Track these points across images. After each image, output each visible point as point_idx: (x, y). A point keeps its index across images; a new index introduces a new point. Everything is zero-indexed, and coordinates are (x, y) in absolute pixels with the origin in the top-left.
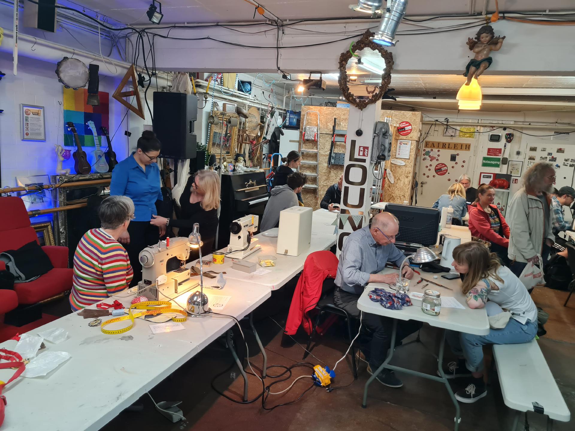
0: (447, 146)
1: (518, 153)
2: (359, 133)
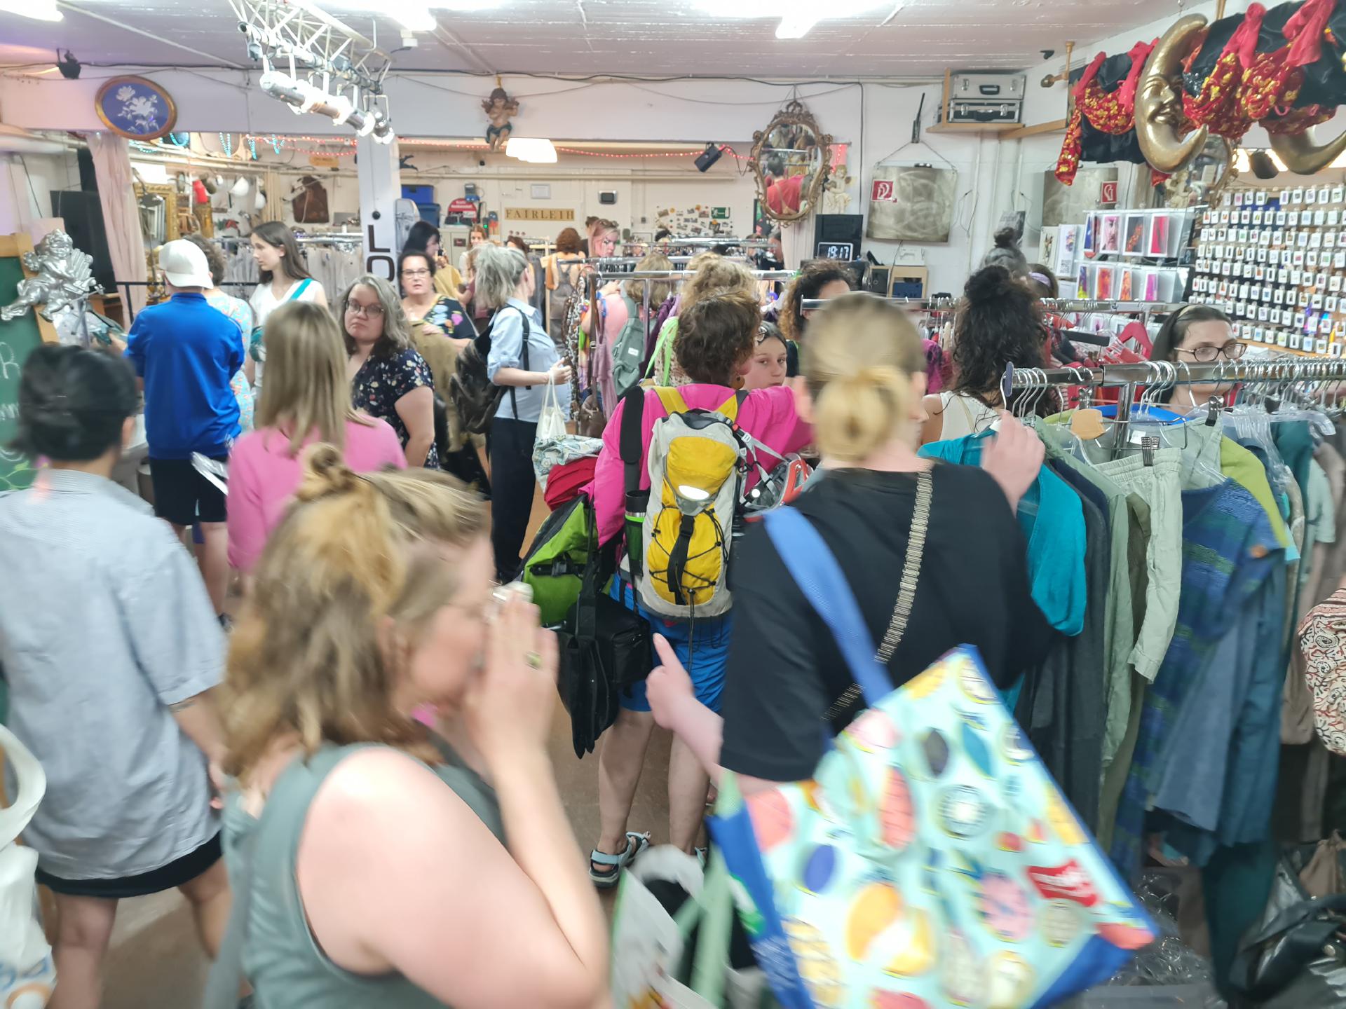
0: (539, 215)
1: (644, 220)
2: (376, 216)
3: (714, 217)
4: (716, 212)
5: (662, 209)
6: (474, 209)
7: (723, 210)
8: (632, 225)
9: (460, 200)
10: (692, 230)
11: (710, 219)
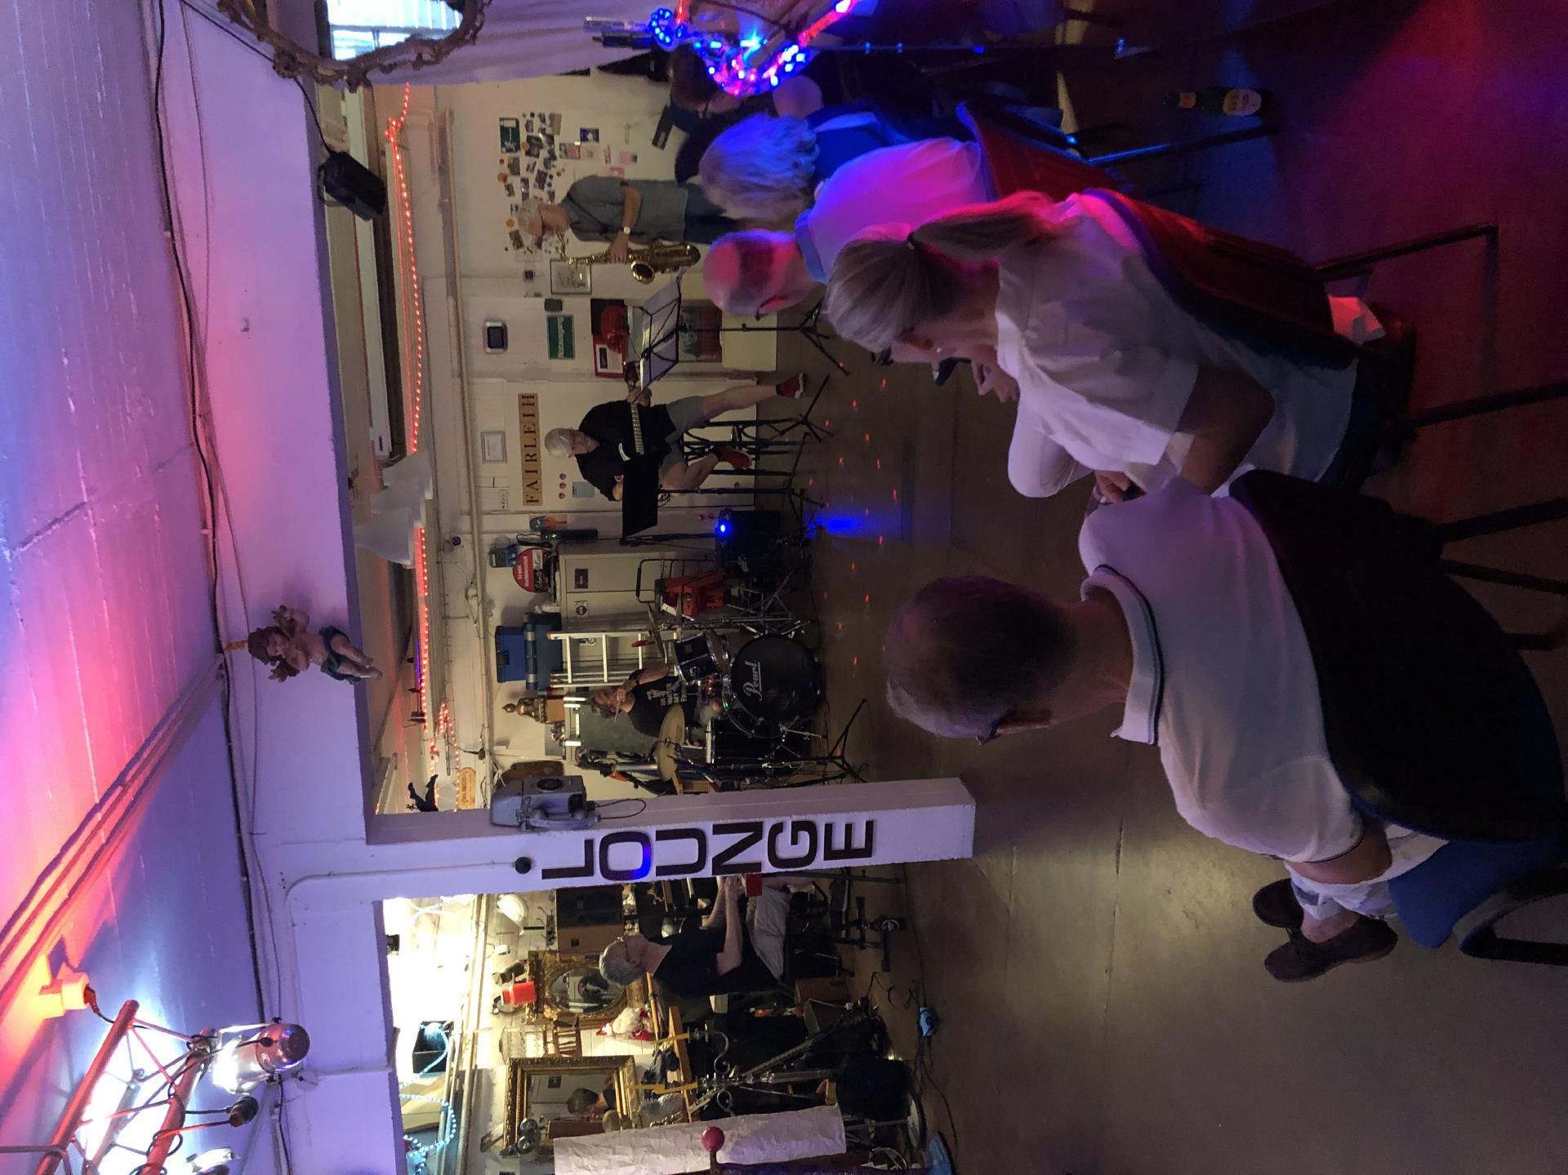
0: (531, 451)
1: (529, 275)
2: (524, 865)
3: (518, 148)
4: (508, 144)
5: (509, 243)
6: (528, 553)
7: (504, 131)
8: (538, 295)
9: (515, 574)
10: (542, 188)
11: (521, 154)
